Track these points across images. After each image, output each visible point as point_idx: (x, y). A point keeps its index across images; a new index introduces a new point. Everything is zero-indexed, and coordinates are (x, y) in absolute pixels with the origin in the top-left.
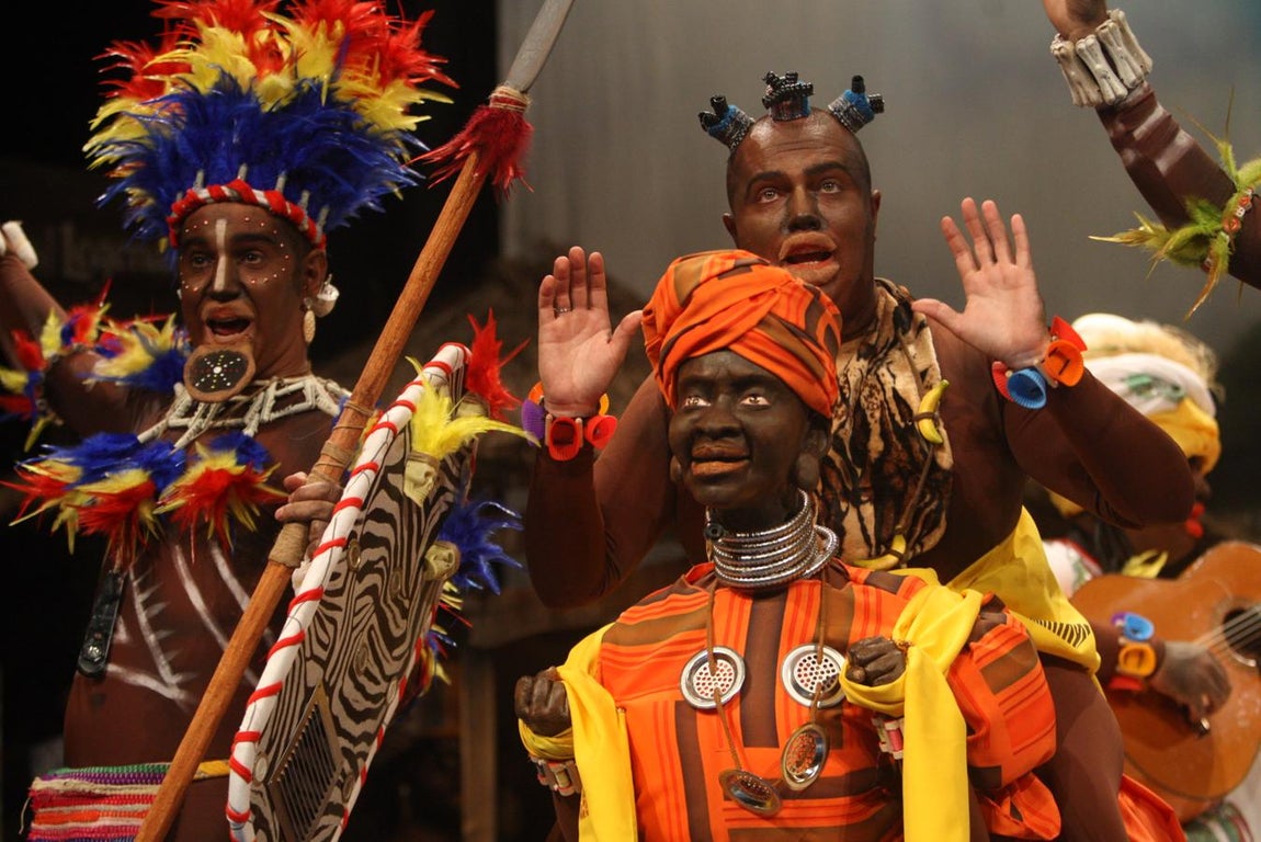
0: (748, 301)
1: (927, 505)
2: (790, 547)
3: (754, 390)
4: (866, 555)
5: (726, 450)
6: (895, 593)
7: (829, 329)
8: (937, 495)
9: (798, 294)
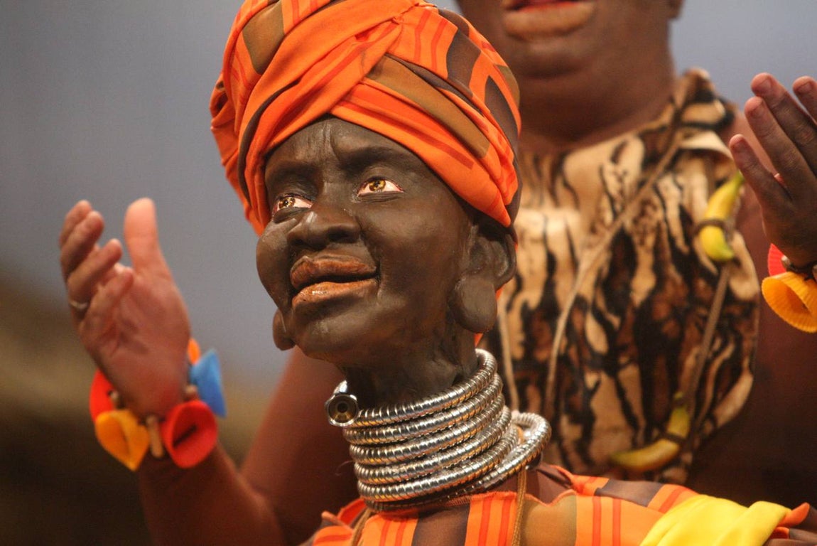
0: (354, 38)
1: (717, 354)
2: (465, 429)
3: (376, 171)
4: (627, 442)
5: (336, 261)
6: (646, 506)
7: (491, 84)
8: (732, 338)
9: (431, 26)
